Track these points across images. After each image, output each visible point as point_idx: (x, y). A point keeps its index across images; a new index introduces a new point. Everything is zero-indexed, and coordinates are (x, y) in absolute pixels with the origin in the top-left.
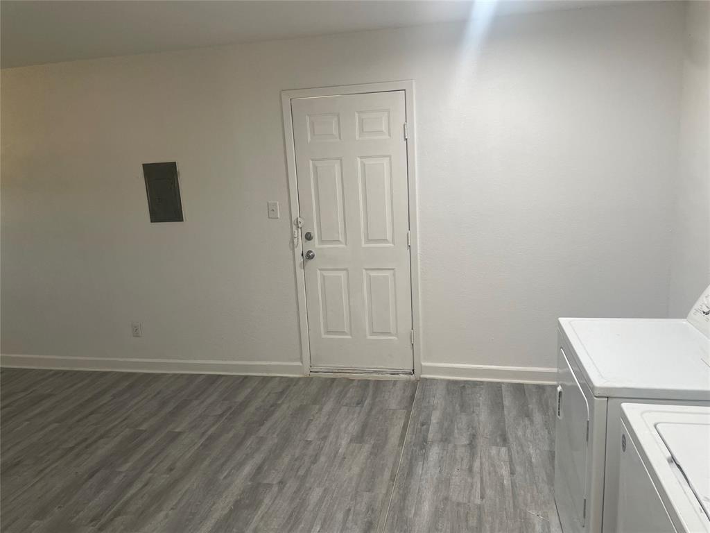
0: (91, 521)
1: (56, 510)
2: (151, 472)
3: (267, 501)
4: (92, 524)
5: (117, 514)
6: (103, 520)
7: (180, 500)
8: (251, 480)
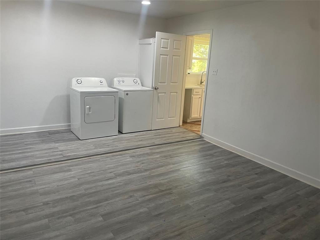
0: (171, 193)
1: (181, 205)
2: (138, 200)
3: (122, 171)
4: (172, 192)
5: (163, 191)
6: (168, 191)
7: (142, 184)
8: (116, 178)
